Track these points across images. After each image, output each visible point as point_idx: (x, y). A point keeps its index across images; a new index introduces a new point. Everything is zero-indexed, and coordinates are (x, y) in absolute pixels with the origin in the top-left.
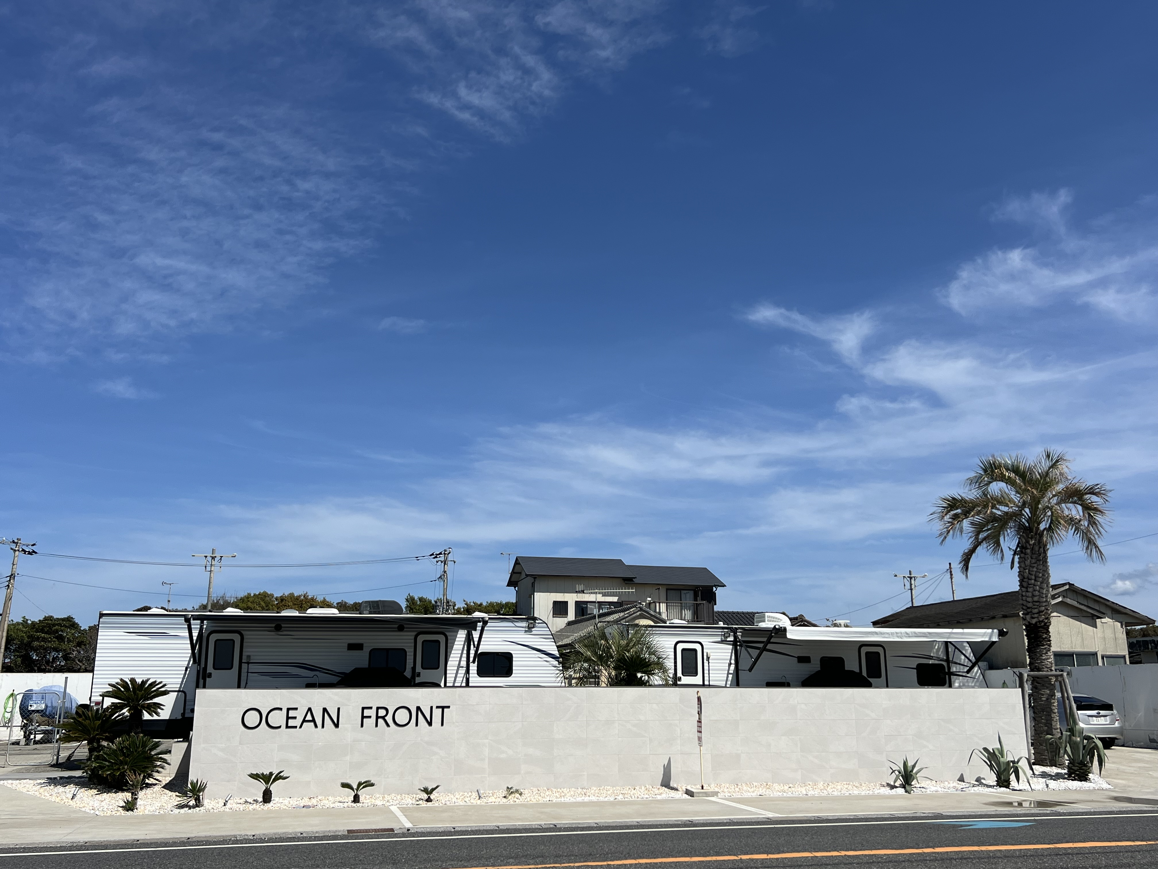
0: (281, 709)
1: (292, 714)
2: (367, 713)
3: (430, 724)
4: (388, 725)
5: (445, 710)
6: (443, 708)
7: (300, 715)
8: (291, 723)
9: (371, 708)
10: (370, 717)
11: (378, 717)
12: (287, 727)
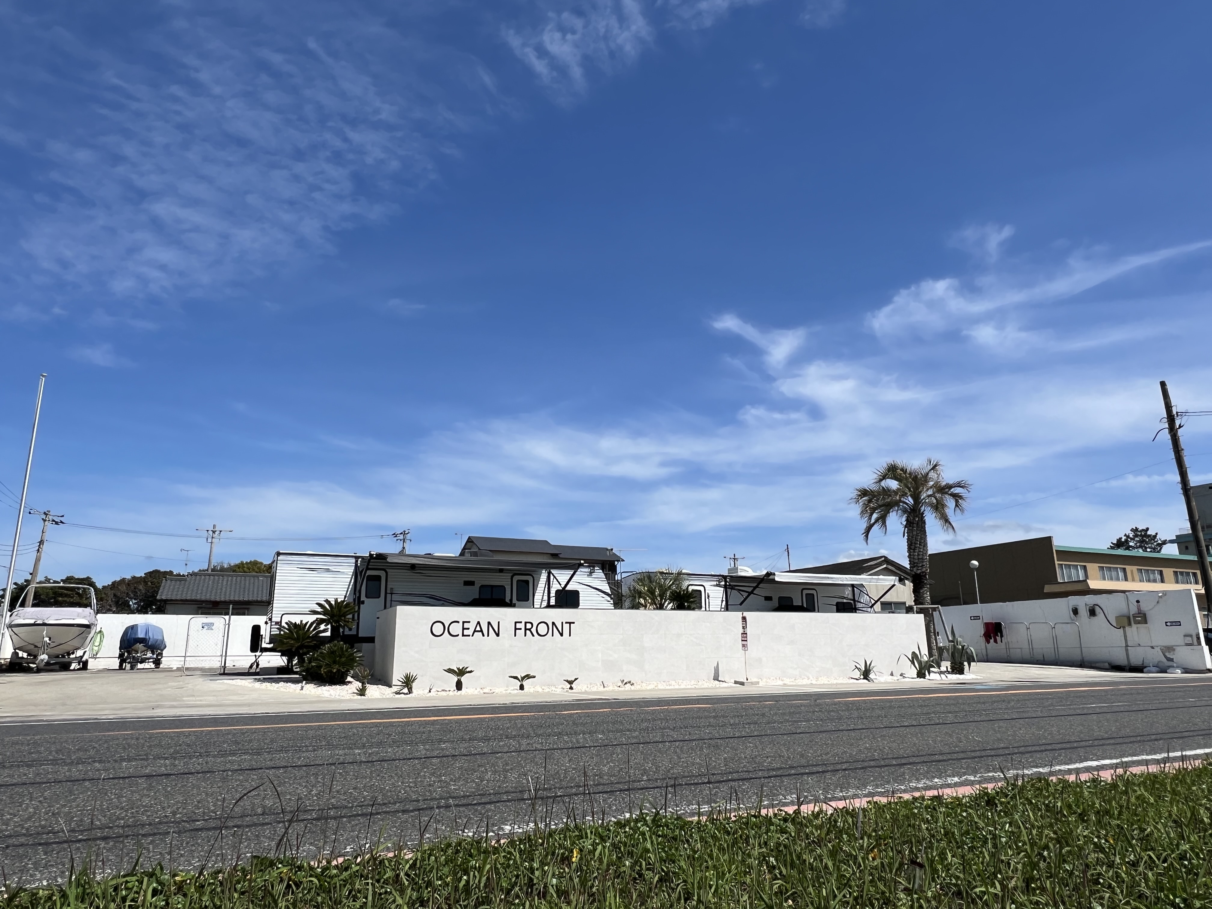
0: (458, 622)
1: (466, 625)
2: (518, 626)
3: (562, 635)
4: (533, 635)
5: (572, 625)
6: (570, 623)
7: (472, 626)
8: (466, 632)
9: (521, 622)
10: (521, 629)
11: (526, 629)
12: (463, 635)
